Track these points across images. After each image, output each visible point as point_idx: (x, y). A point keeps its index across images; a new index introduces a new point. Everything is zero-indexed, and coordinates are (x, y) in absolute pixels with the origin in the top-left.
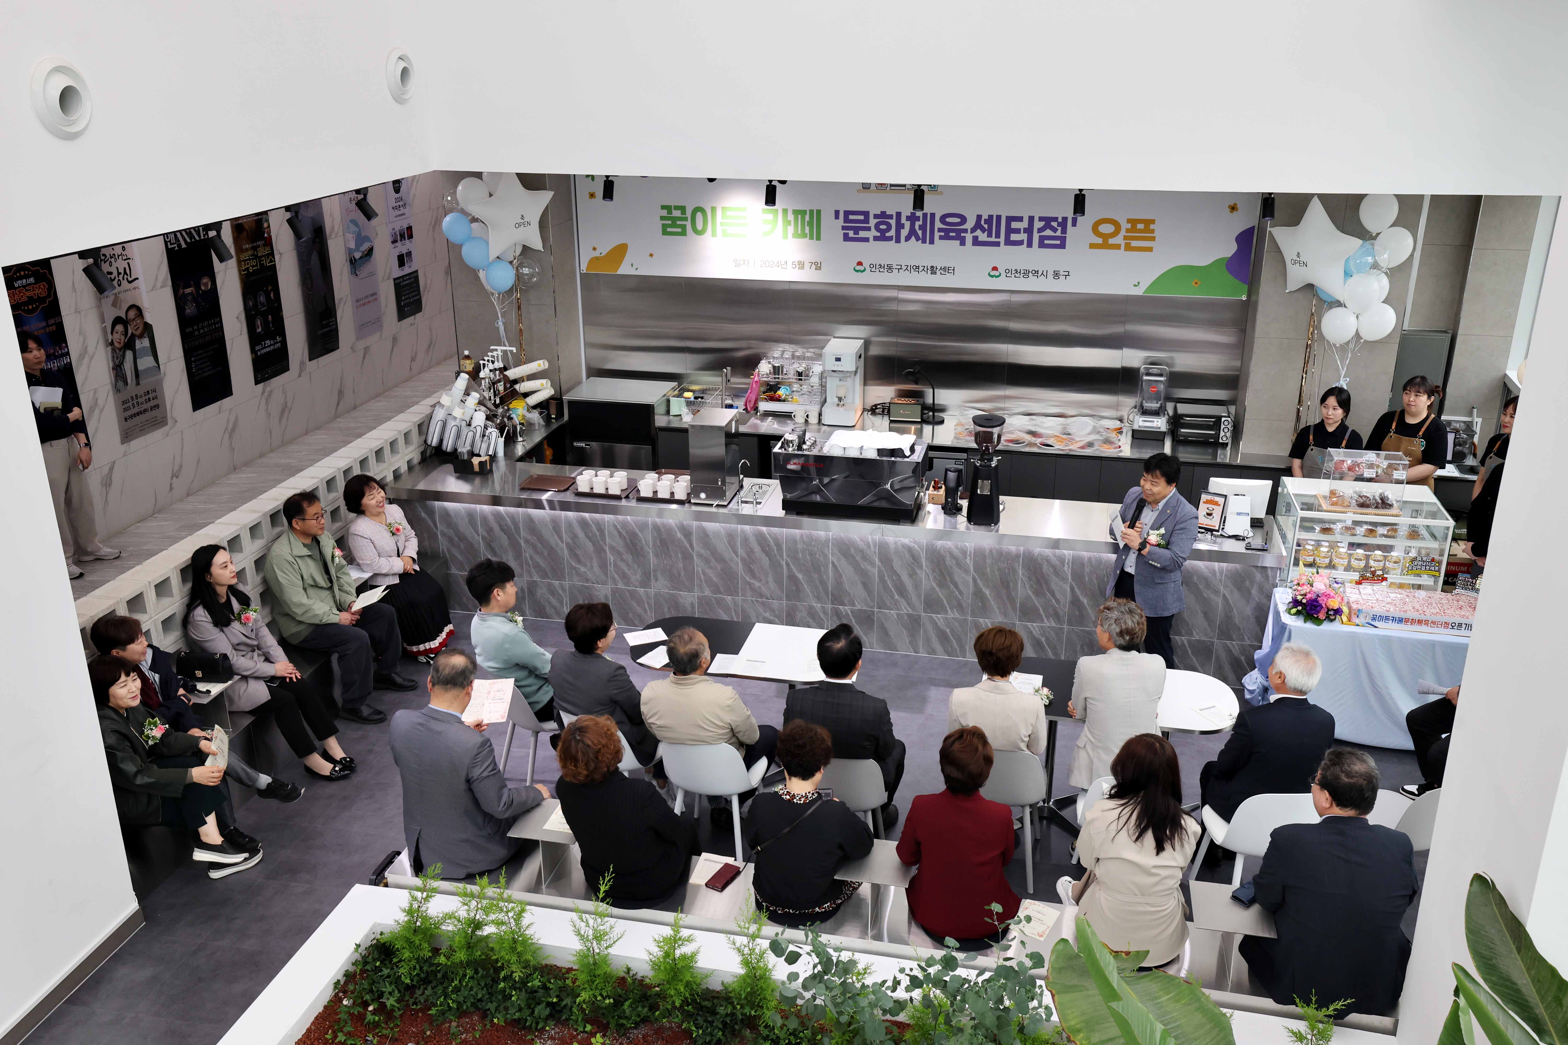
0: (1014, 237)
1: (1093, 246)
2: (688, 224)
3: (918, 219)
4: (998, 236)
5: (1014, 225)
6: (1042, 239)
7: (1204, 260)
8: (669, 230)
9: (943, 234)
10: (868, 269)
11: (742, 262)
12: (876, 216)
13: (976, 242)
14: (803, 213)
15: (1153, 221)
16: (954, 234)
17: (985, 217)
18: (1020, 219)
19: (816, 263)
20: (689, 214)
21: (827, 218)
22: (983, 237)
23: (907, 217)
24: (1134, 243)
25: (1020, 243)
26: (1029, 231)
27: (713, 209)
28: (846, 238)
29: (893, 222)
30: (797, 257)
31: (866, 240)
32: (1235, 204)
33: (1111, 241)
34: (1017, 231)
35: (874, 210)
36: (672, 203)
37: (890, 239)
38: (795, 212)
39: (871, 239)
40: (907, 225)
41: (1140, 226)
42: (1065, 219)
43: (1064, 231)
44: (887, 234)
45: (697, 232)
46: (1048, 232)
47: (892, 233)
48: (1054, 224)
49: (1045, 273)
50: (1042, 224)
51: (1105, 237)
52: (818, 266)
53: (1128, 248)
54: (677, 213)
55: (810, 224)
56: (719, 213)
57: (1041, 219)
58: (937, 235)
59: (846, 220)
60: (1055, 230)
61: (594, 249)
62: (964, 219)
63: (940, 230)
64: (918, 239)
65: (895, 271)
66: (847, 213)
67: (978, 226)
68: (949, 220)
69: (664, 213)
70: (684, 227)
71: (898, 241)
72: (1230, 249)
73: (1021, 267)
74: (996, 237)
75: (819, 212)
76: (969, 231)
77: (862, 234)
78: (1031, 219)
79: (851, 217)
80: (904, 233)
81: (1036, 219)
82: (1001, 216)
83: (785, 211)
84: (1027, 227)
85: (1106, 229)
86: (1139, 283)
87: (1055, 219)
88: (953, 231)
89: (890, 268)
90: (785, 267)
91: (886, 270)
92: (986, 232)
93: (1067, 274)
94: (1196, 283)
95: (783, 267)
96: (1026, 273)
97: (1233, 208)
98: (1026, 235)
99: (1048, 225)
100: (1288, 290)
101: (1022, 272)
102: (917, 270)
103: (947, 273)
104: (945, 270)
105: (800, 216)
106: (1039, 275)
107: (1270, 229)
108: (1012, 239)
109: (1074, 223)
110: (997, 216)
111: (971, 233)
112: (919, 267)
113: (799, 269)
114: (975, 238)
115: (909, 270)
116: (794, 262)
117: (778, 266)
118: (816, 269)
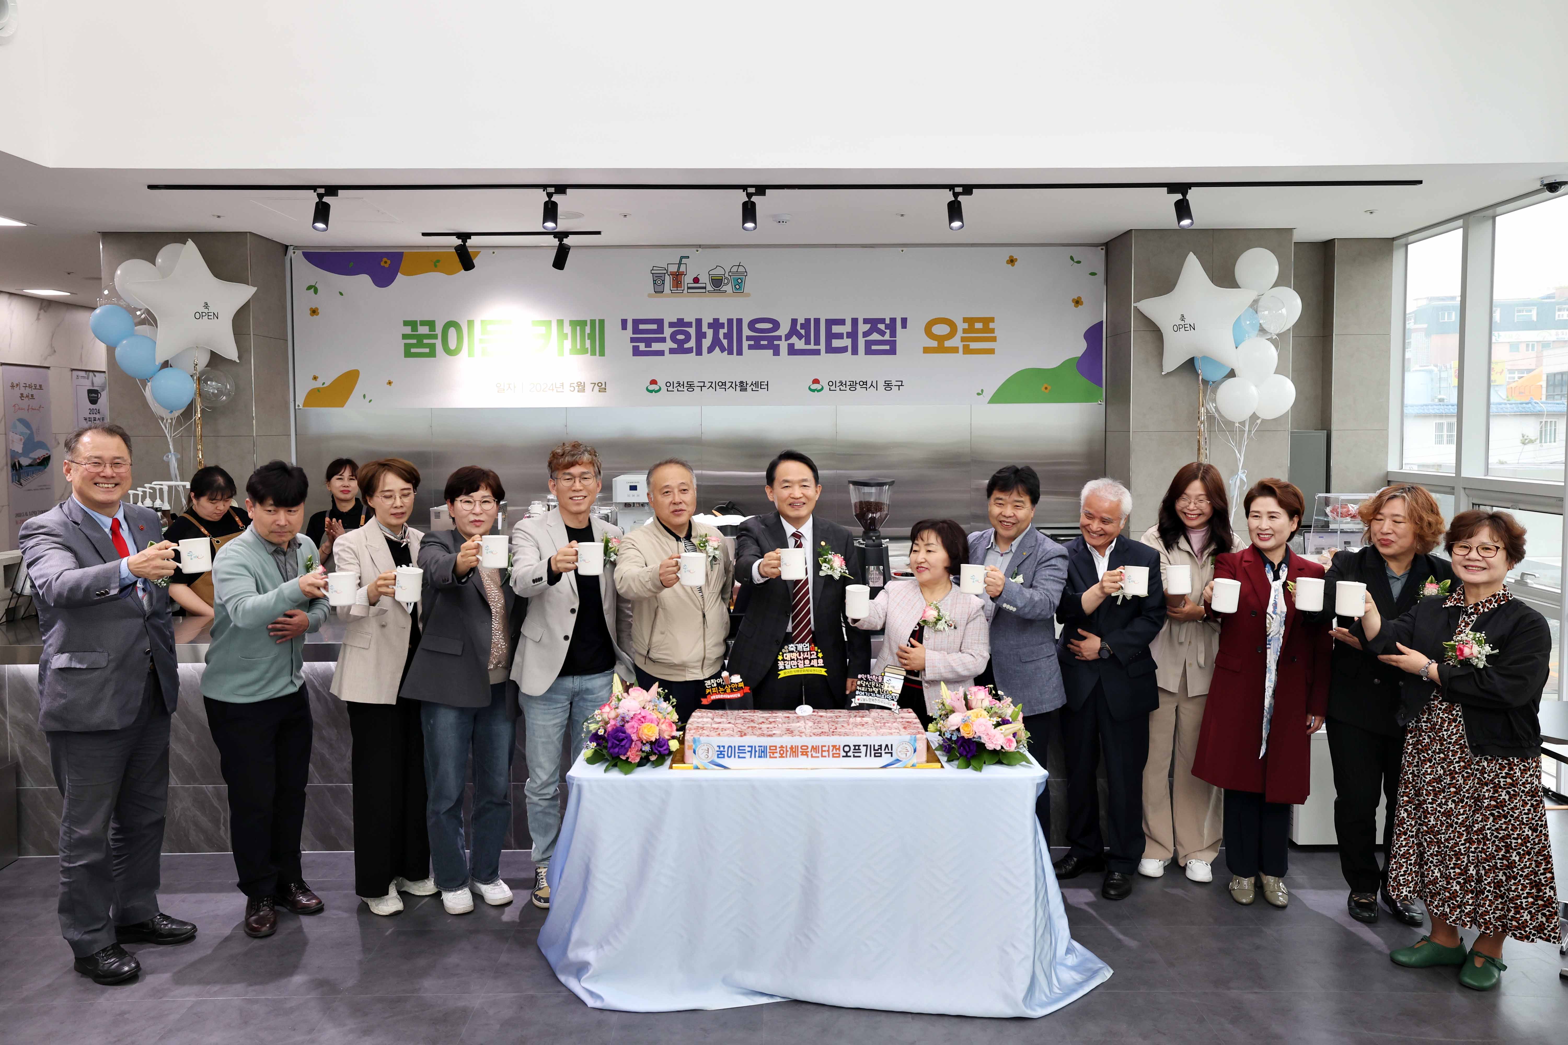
0: (836, 343)
1: (927, 350)
2: (438, 343)
3: (722, 326)
4: (817, 342)
5: (836, 329)
6: (868, 344)
7: (1052, 362)
8: (413, 350)
9: (752, 343)
10: (664, 388)
11: (506, 387)
12: (671, 325)
13: (792, 351)
14: (583, 324)
15: (992, 320)
16: (765, 343)
17: (801, 321)
18: (842, 322)
19: (600, 384)
20: (439, 330)
21: (613, 330)
22: (800, 344)
23: (709, 324)
24: (973, 345)
25: (844, 350)
27: (470, 323)
28: (636, 352)
29: (692, 331)
30: (577, 378)
31: (661, 353)
32: (1079, 298)
33: (947, 344)
34: (840, 336)
35: (669, 317)
36: (418, 318)
37: (689, 351)
38: (574, 324)
39: (667, 352)
40: (710, 333)
41: (979, 325)
42: (893, 320)
43: (893, 334)
44: (686, 346)
45: (448, 351)
46: (875, 336)
47: (692, 344)
48: (882, 326)
49: (874, 384)
50: (868, 326)
51: (941, 339)
52: (602, 388)
53: (967, 351)
54: (423, 330)
55: (592, 336)
56: (477, 326)
57: (866, 321)
58: (746, 344)
59: (636, 330)
60: (882, 333)
61: (315, 378)
62: (776, 325)
63: (749, 338)
64: (723, 350)
65: (697, 389)
66: (636, 322)
67: (793, 332)
68: (758, 326)
69: (408, 330)
70: (432, 347)
71: (699, 353)
72: (1080, 347)
73: (847, 378)
74: (815, 344)
75: (602, 322)
76: (783, 338)
77: (656, 346)
78: (855, 321)
79: (641, 327)
80: (706, 343)
81: (860, 322)
82: (819, 319)
83: (560, 322)
84: (850, 330)
85: (941, 330)
86: (982, 391)
87: (882, 321)
88: (764, 338)
89: (690, 386)
90: (561, 390)
91: (686, 388)
92: (803, 339)
93: (900, 383)
94: (1046, 388)
95: (559, 390)
96: (853, 385)
97: (1077, 302)
98: (850, 340)
99: (874, 328)
100: (1163, 373)
101: (848, 383)
102: (723, 387)
103: (759, 389)
104: (758, 385)
105: (578, 328)
106: (868, 387)
107: (1135, 305)
108: (833, 346)
109: (904, 325)
110: (815, 319)
111: (786, 340)
112: (725, 383)
113: (578, 392)
114: (791, 347)
115: (714, 388)
116: (572, 385)
117: (553, 390)
118: (599, 391)
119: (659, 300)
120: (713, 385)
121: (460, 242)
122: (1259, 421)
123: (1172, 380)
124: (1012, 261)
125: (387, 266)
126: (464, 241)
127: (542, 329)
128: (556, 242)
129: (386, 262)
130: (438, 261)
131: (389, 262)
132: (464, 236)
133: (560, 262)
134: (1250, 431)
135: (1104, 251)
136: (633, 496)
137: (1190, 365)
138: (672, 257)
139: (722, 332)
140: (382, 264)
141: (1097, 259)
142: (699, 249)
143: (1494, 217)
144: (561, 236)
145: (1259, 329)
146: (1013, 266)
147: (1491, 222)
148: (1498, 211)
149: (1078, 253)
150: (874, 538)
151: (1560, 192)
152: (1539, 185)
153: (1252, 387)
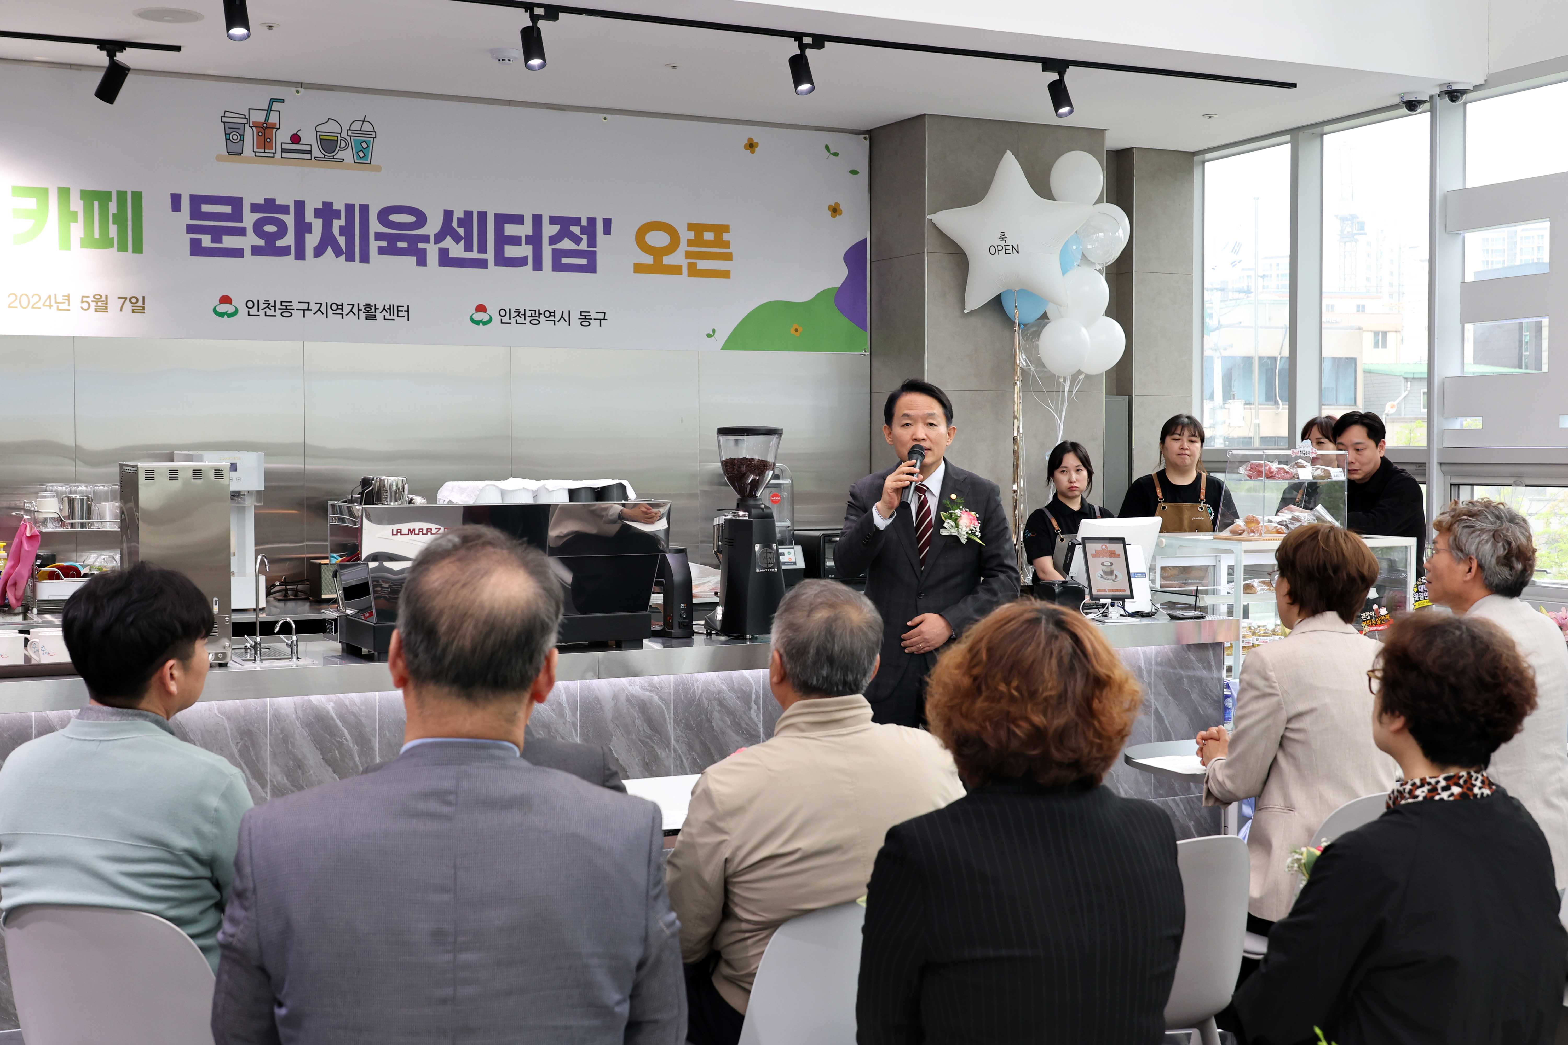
0: (510, 251)
1: (639, 268)
3: (337, 214)
4: (483, 249)
5: (510, 230)
6: (557, 255)
7: (803, 294)
9: (384, 244)
10: (243, 310)
12: (255, 208)
13: (445, 260)
14: (103, 197)
15: (726, 228)
16: (405, 245)
17: (458, 214)
18: (518, 220)
19: (133, 300)
21: (156, 209)
22: (457, 250)
23: (316, 209)
24: (702, 264)
25: (521, 262)
28: (196, 249)
29: (289, 220)
30: (93, 288)
31: (237, 253)
32: (837, 204)
33: (668, 260)
34: (515, 241)
35: (252, 196)
37: (285, 251)
38: (88, 196)
39: (248, 252)
40: (318, 225)
41: (709, 236)
42: (592, 221)
43: (592, 242)
44: (279, 243)
46: (566, 244)
47: (289, 240)
48: (576, 230)
49: (566, 316)
50: (555, 229)
51: (658, 253)
52: (138, 306)
53: (694, 272)
55: (120, 219)
57: (553, 220)
58: (374, 245)
59: (196, 213)
60: (577, 240)
62: (421, 218)
63: (379, 236)
64: (338, 253)
65: (298, 314)
66: (197, 201)
67: (446, 230)
68: (394, 218)
71: (300, 255)
72: (838, 275)
73: (526, 305)
74: (479, 252)
75: (137, 197)
76: (432, 239)
77: (229, 242)
78: (537, 220)
79: (206, 208)
80: (312, 240)
81: (546, 221)
82: (485, 213)
83: (64, 193)
84: (531, 233)
85: (657, 239)
86: (714, 331)
87: (577, 221)
88: (402, 238)
89: (286, 309)
90: (65, 306)
91: (279, 312)
92: (462, 242)
93: (601, 316)
94: (796, 330)
95: (61, 306)
96: (535, 317)
97: (835, 210)
98: (530, 247)
99: (564, 233)
100: (966, 312)
101: (528, 314)
102: (339, 311)
103: (395, 317)
104: (393, 311)
105: (96, 204)
106: (556, 320)
107: (929, 217)
108: (506, 255)
109: (607, 230)
110: (479, 213)
111: (436, 243)
112: (342, 305)
113: (96, 311)
114: (444, 253)
115: (325, 312)
116: (85, 299)
117: (50, 306)
118: (133, 311)
119: (234, 166)
120: (323, 309)
122: (1082, 377)
123: (974, 321)
124: (751, 146)
127: (31, 203)
133: (109, 90)
134: (1070, 392)
135: (867, 142)
136: (234, 480)
137: (997, 303)
138: (260, 97)
139: (337, 224)
141: (859, 152)
142: (300, 89)
143: (1322, 136)
144: (111, 47)
145: (1084, 257)
146: (753, 152)
147: (1319, 140)
148: (1327, 128)
149: (836, 141)
150: (763, 506)
151: (1419, 111)
152: (1397, 100)
153: (1084, 331)
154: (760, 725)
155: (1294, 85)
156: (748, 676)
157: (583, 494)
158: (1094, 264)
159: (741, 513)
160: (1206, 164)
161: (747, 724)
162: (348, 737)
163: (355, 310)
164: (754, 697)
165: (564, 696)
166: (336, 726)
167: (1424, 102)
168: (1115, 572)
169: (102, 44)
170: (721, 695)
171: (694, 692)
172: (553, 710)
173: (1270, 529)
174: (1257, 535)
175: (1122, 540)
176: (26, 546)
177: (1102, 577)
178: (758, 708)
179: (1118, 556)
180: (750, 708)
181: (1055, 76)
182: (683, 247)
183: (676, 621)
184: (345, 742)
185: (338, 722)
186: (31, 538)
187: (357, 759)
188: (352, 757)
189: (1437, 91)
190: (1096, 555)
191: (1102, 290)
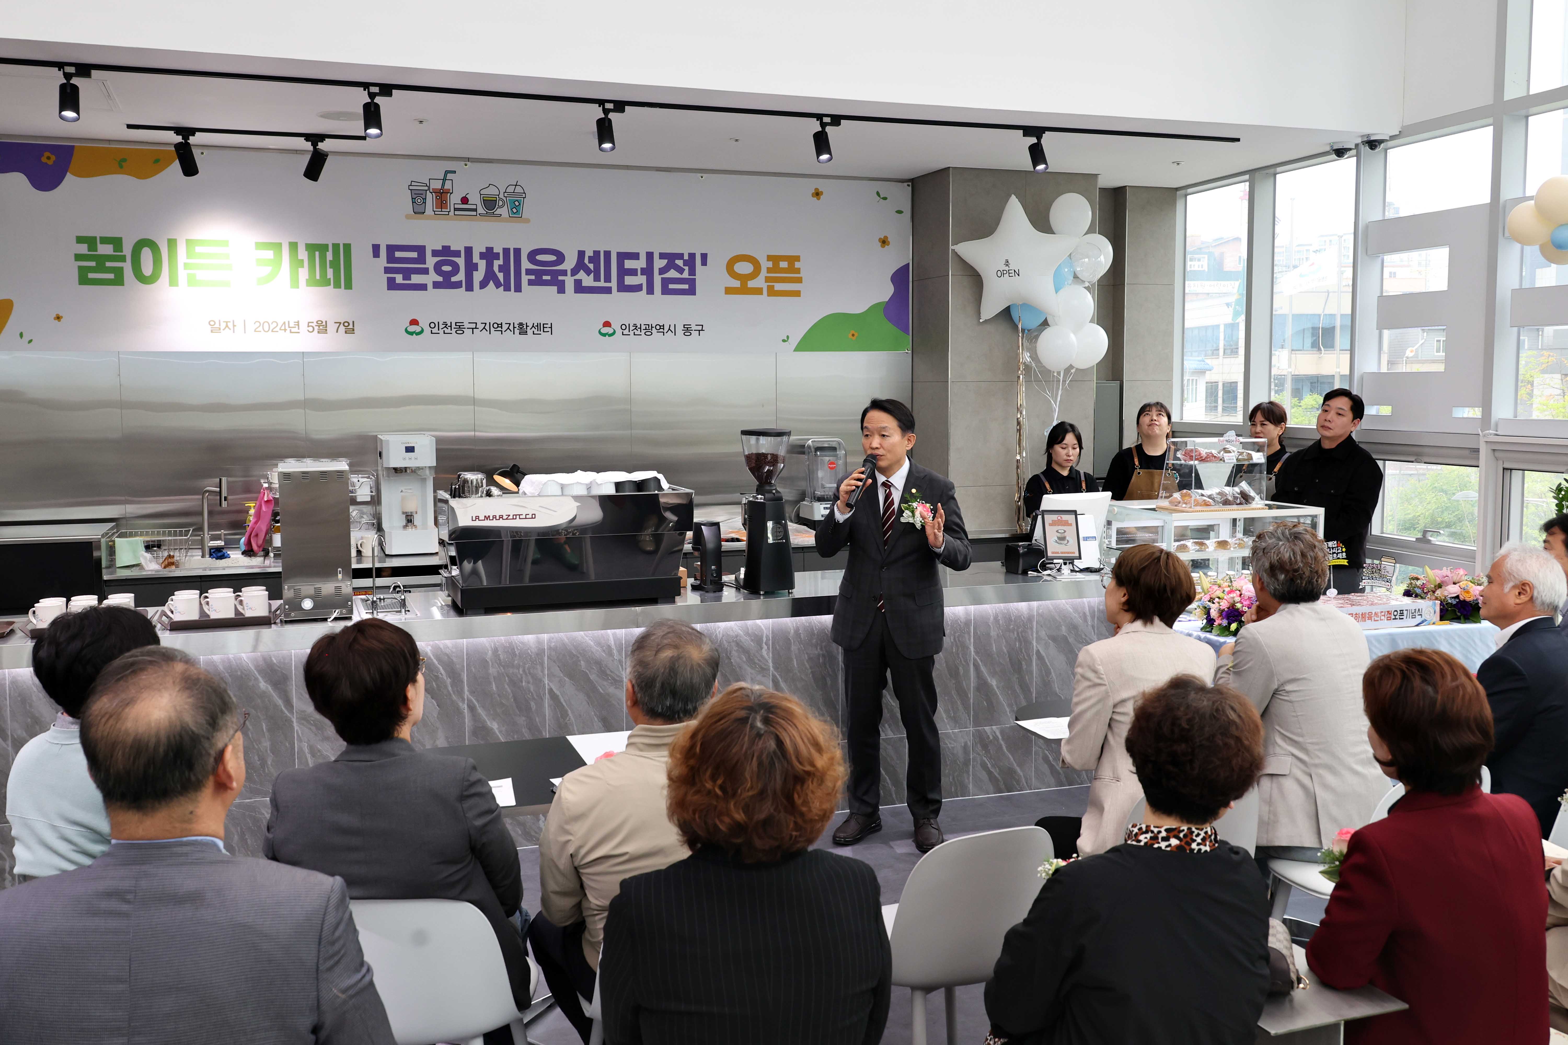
0: (629, 280)
1: (729, 291)
2: (127, 267)
3: (497, 257)
4: (608, 279)
5: (629, 264)
6: (665, 282)
7: (858, 307)
8: (91, 276)
9: (533, 277)
10: (427, 330)
11: (223, 325)
12: (435, 253)
13: (579, 288)
14: (322, 248)
15: (797, 258)
16: (548, 278)
17: (589, 253)
18: (635, 256)
19: (346, 324)
20: (127, 250)
21: (361, 255)
22: (588, 281)
23: (481, 253)
24: (779, 287)
25: (637, 288)
26: (648, 271)
27: (172, 243)
28: (392, 285)
29: (461, 261)
30: (315, 316)
31: (423, 287)
32: (886, 237)
33: (751, 284)
34: (633, 272)
35: (432, 244)
36: (97, 234)
37: (458, 285)
38: (311, 248)
39: (430, 286)
40: (482, 265)
41: (784, 264)
42: (692, 256)
43: (692, 272)
44: (454, 279)
45: (142, 278)
46: (672, 274)
47: (461, 276)
48: (680, 263)
49: (672, 328)
50: (664, 262)
51: (744, 279)
52: (349, 328)
53: (772, 292)
54: (105, 249)
55: (335, 265)
56: (182, 249)
57: (662, 256)
58: (525, 279)
59: (391, 258)
60: (681, 271)
62: (560, 257)
63: (529, 272)
64: (498, 285)
65: (468, 332)
66: (391, 249)
67: (580, 266)
68: (540, 257)
69: (83, 249)
70: (119, 272)
71: (470, 288)
72: (886, 291)
73: (641, 321)
74: (605, 281)
75: (347, 247)
76: (569, 273)
77: (416, 279)
78: (650, 256)
79: (398, 254)
80: (478, 276)
81: (656, 257)
82: (610, 252)
83: (293, 246)
84: (645, 266)
85: (743, 268)
86: (788, 337)
87: (680, 256)
88: (546, 273)
89: (460, 328)
90: (296, 330)
91: (454, 330)
92: (592, 275)
93: (700, 328)
94: (853, 335)
95: (293, 330)
96: (648, 329)
97: (884, 242)
98: (645, 277)
99: (671, 265)
100: (981, 321)
101: (643, 327)
102: (499, 329)
103: (542, 332)
104: (540, 328)
105: (317, 253)
106: (665, 331)
107: (953, 247)
108: (626, 283)
109: (704, 262)
110: (605, 252)
111: (572, 275)
112: (501, 324)
113: (318, 332)
114: (578, 283)
115: (488, 330)
116: (310, 324)
117: (285, 330)
118: (346, 333)
119: (419, 223)
120: (487, 327)
121: (179, 139)
122: (1073, 371)
123: (989, 328)
124: (817, 194)
125: (50, 162)
126: (186, 138)
127: (269, 254)
128: (308, 146)
129: (48, 158)
130: (124, 160)
131: (53, 158)
132: (186, 132)
133: (314, 170)
134: (1064, 381)
135: (910, 188)
136: (410, 459)
137: (1006, 314)
138: (437, 170)
140: (44, 160)
141: (902, 197)
142: (467, 163)
143: (1275, 175)
144: (315, 138)
145: (1076, 277)
146: (819, 199)
147: (1272, 179)
148: (1279, 169)
149: (885, 188)
150: (774, 491)
151: (1346, 156)
152: (1328, 149)
153: (1072, 336)
154: (770, 661)
155: (1238, 140)
156: (760, 624)
157: (627, 486)
158: (1083, 282)
159: (760, 496)
160: (1188, 197)
161: (759, 660)
162: (443, 672)
163: (511, 327)
164: (765, 639)
165: (612, 640)
166: (434, 664)
167: (1350, 149)
168: (1067, 538)
169: (308, 137)
170: (738, 638)
171: (716, 636)
172: (604, 651)
173: (1200, 501)
174: (1188, 506)
175: (1074, 512)
176: (264, 508)
177: (1056, 542)
178: (768, 648)
179: (1071, 525)
180: (762, 648)
181: (1034, 140)
182: (764, 273)
183: (709, 578)
184: (440, 676)
185: (435, 661)
186: (268, 501)
187: (450, 688)
188: (446, 687)
189: (1359, 141)
190: (1054, 523)
191: (1088, 303)
